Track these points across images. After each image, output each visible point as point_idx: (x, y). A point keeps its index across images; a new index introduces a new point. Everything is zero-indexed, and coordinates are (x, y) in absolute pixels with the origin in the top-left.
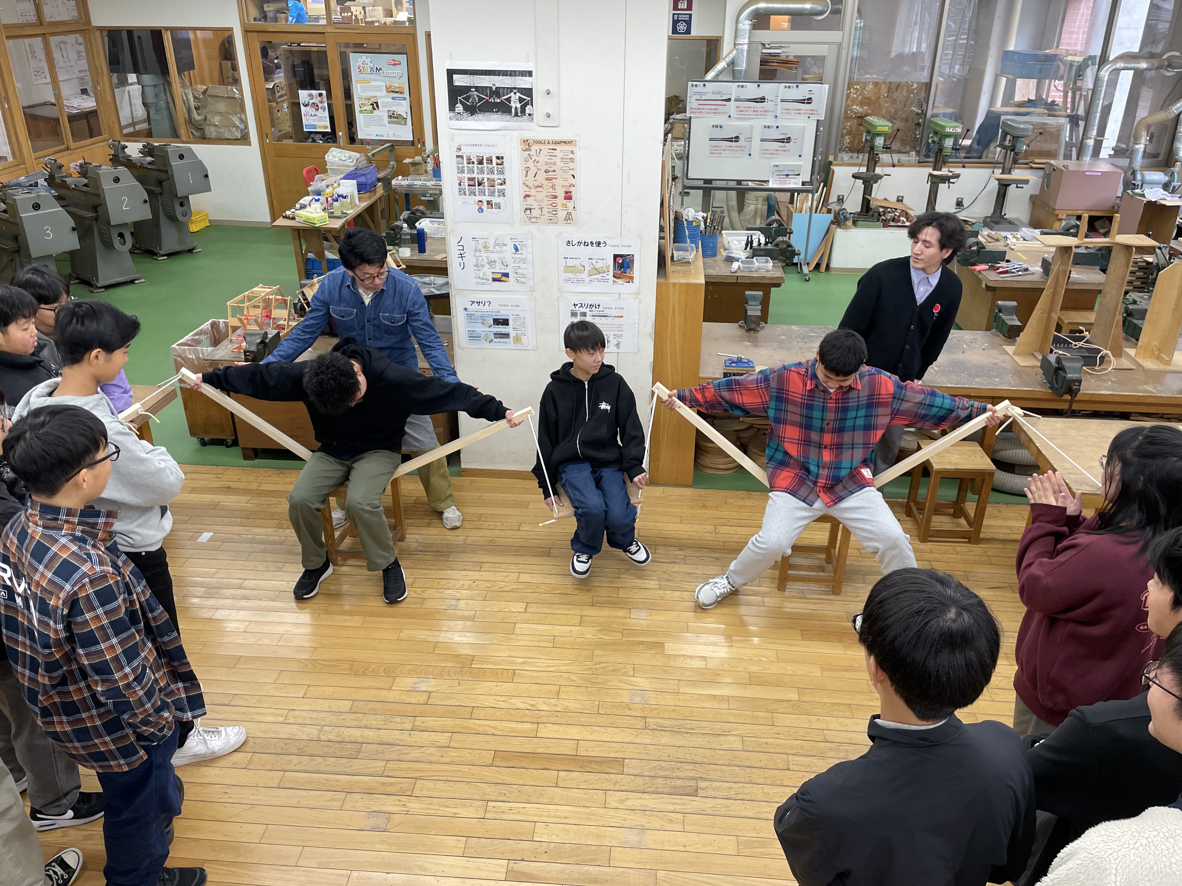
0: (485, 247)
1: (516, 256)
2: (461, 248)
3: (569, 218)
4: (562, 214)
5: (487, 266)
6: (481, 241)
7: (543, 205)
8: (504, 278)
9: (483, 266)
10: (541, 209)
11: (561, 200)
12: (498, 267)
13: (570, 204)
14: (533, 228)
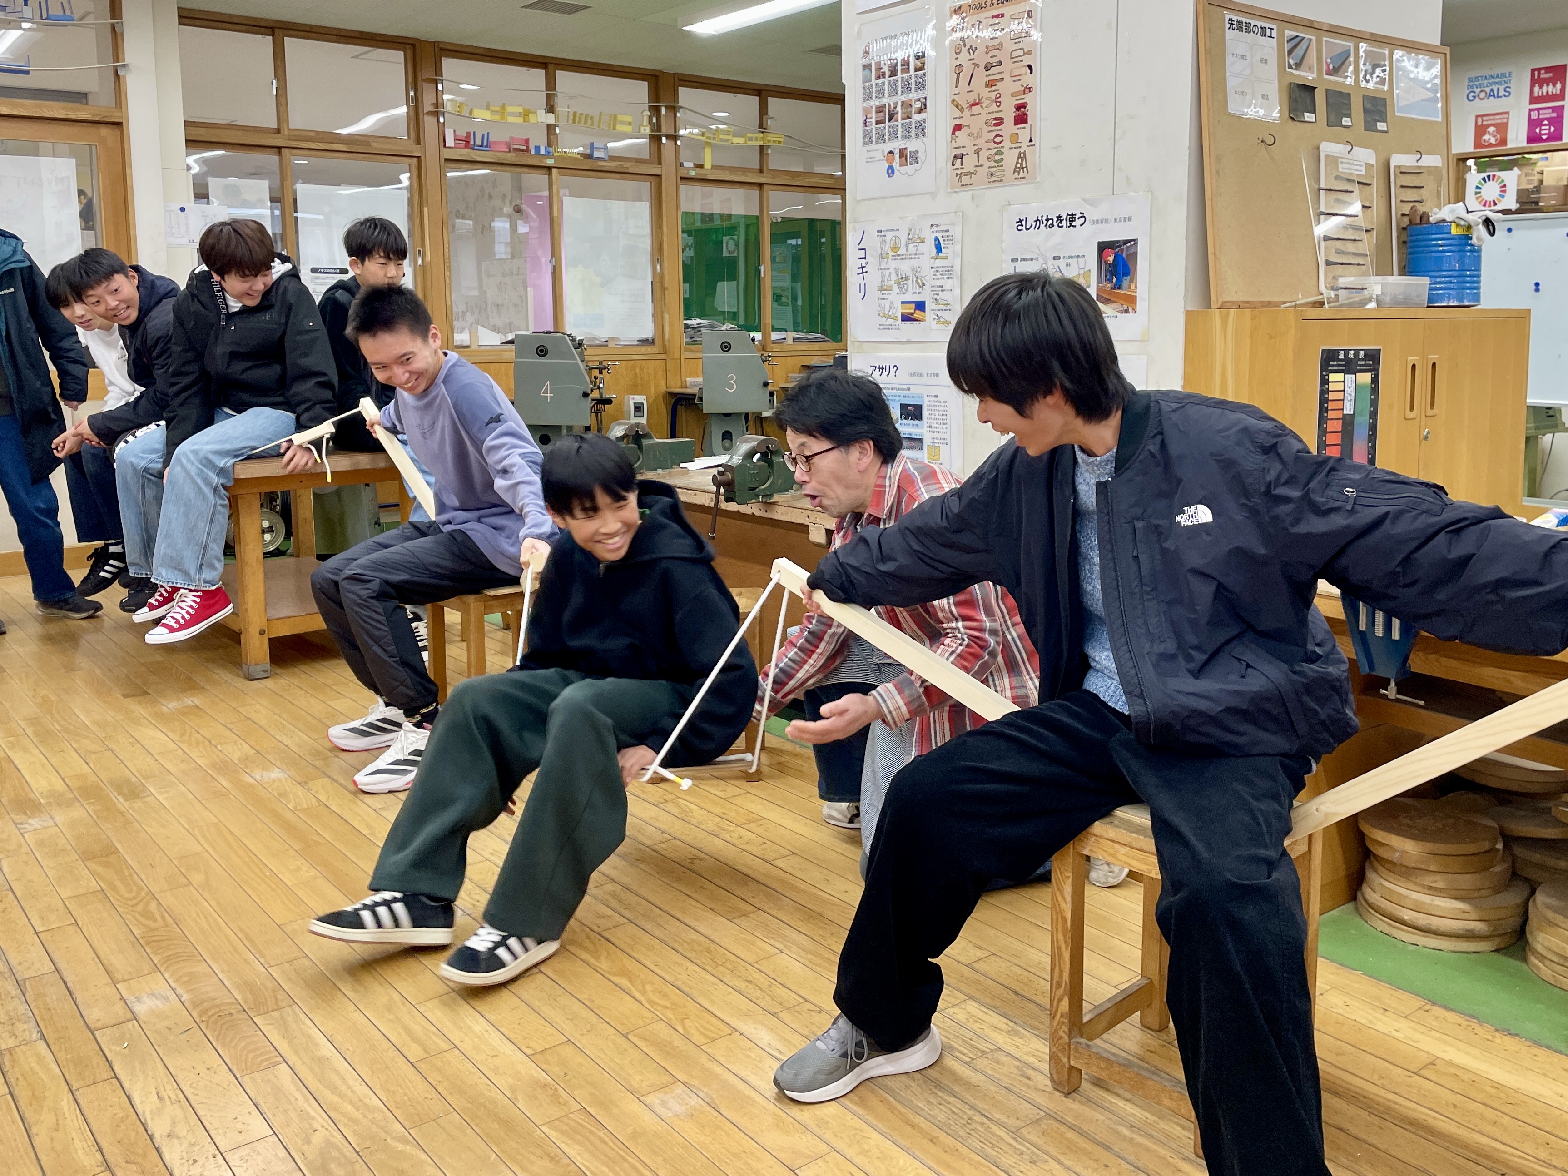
0: (895, 248)
1: (939, 263)
2: (862, 253)
3: (1021, 166)
4: (1010, 158)
5: (895, 288)
6: (890, 235)
7: (981, 142)
8: (918, 314)
9: (890, 288)
10: (977, 152)
11: (1008, 127)
12: (910, 291)
13: (1024, 132)
14: (965, 196)
